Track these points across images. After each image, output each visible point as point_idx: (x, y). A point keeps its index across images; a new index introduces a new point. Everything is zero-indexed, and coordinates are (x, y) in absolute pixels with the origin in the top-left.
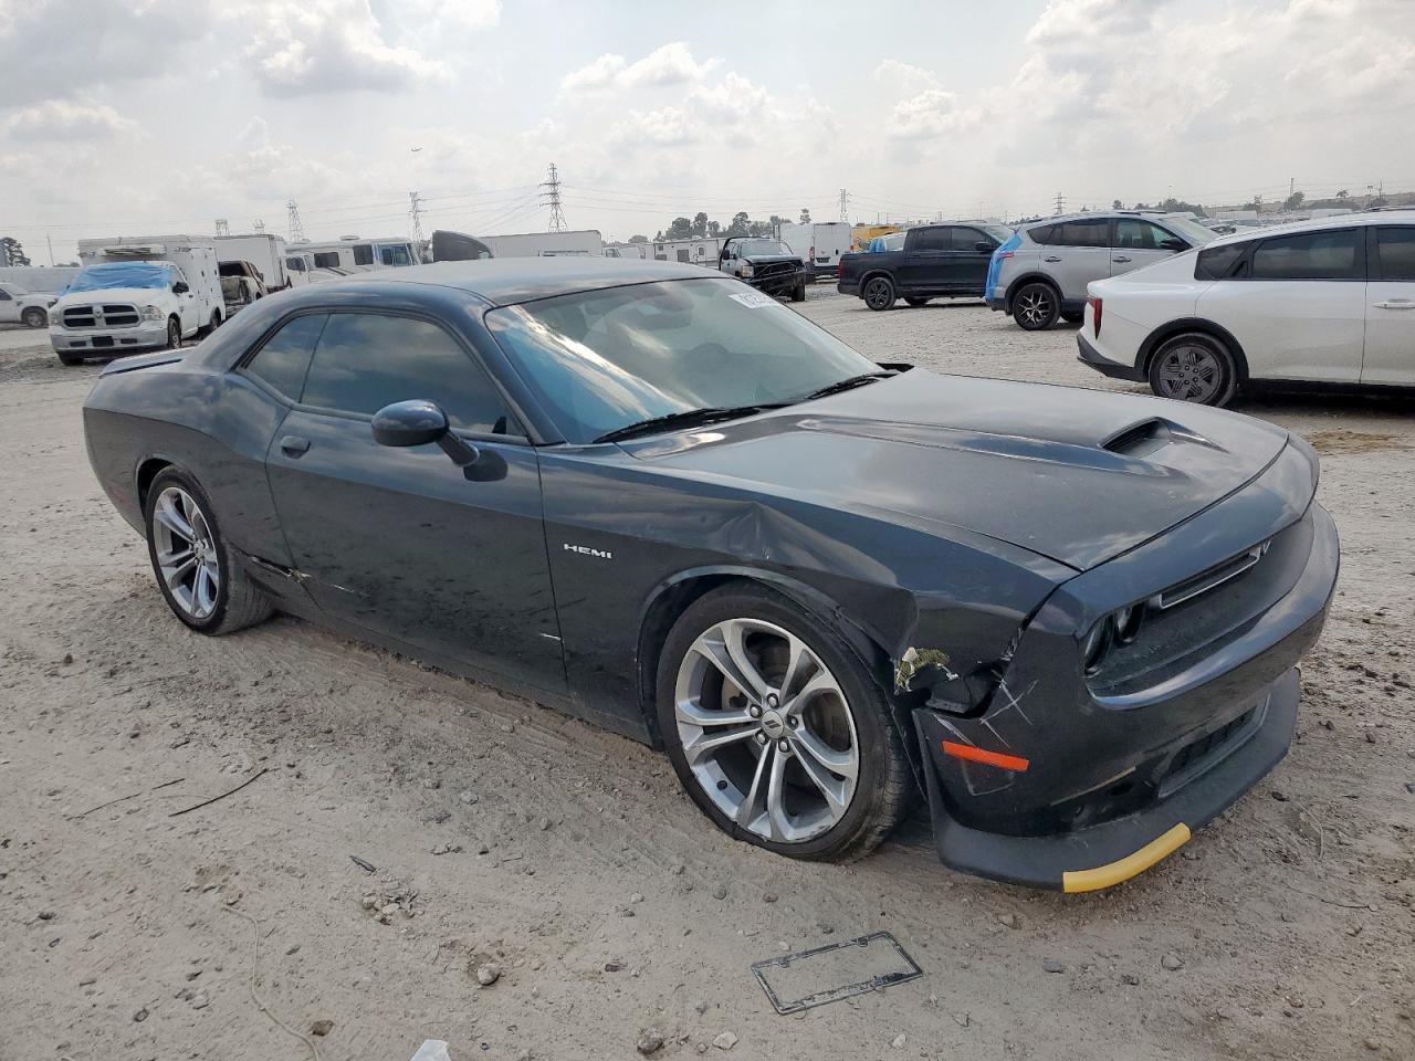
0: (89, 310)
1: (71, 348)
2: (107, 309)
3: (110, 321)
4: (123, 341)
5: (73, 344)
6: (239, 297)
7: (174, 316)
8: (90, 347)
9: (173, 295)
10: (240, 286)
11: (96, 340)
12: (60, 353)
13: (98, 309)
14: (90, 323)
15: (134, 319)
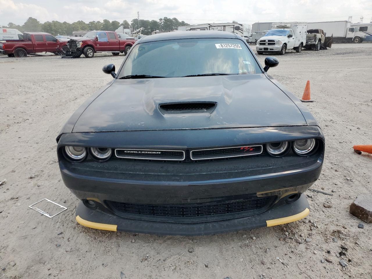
0: (265, 41)
1: (259, 50)
2: (269, 41)
3: (269, 44)
4: (270, 49)
5: (260, 49)
6: (313, 39)
7: (285, 44)
8: (263, 50)
9: (288, 38)
10: (314, 36)
11: (265, 49)
12: (257, 51)
13: (267, 41)
14: (264, 44)
15: (274, 44)
